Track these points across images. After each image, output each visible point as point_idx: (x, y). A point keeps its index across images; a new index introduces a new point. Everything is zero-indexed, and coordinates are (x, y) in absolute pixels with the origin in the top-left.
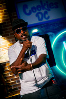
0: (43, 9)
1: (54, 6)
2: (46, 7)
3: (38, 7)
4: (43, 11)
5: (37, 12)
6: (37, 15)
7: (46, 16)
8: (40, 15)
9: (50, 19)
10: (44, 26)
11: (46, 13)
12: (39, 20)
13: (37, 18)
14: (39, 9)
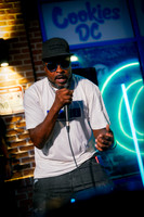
0: (91, 19)
1: (112, 14)
2: (96, 15)
3: (81, 13)
4: (89, 23)
5: (79, 23)
6: (78, 30)
7: (96, 33)
8: (84, 31)
9: (102, 39)
10: (90, 52)
11: (95, 26)
12: (82, 39)
13: (77, 35)
14: (83, 17)
